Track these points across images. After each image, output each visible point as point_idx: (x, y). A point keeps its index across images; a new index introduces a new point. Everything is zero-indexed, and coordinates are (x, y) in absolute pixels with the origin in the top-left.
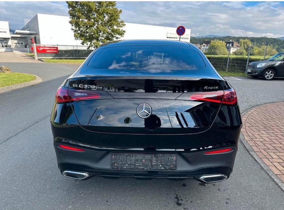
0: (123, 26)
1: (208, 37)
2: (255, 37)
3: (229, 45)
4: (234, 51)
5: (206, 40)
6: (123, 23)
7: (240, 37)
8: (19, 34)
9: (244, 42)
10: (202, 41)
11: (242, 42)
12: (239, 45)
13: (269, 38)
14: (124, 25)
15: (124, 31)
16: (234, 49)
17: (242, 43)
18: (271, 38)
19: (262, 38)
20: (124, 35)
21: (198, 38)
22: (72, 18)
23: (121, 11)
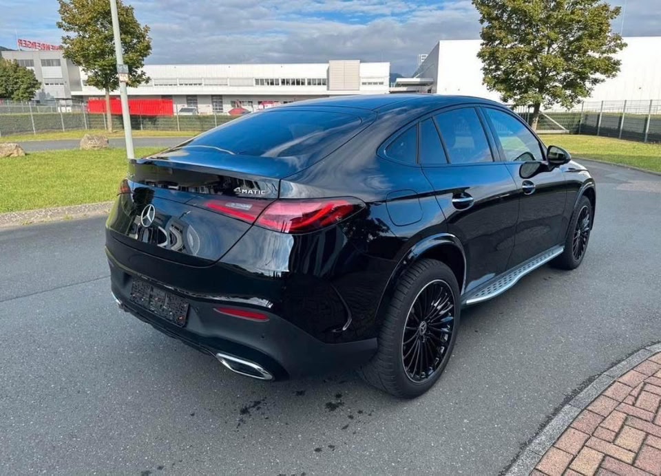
0: (617, 49)
6: (619, 42)
8: (404, 85)
14: (622, 46)
15: (617, 63)
20: (618, 73)
22: (487, 44)
23: (617, 11)
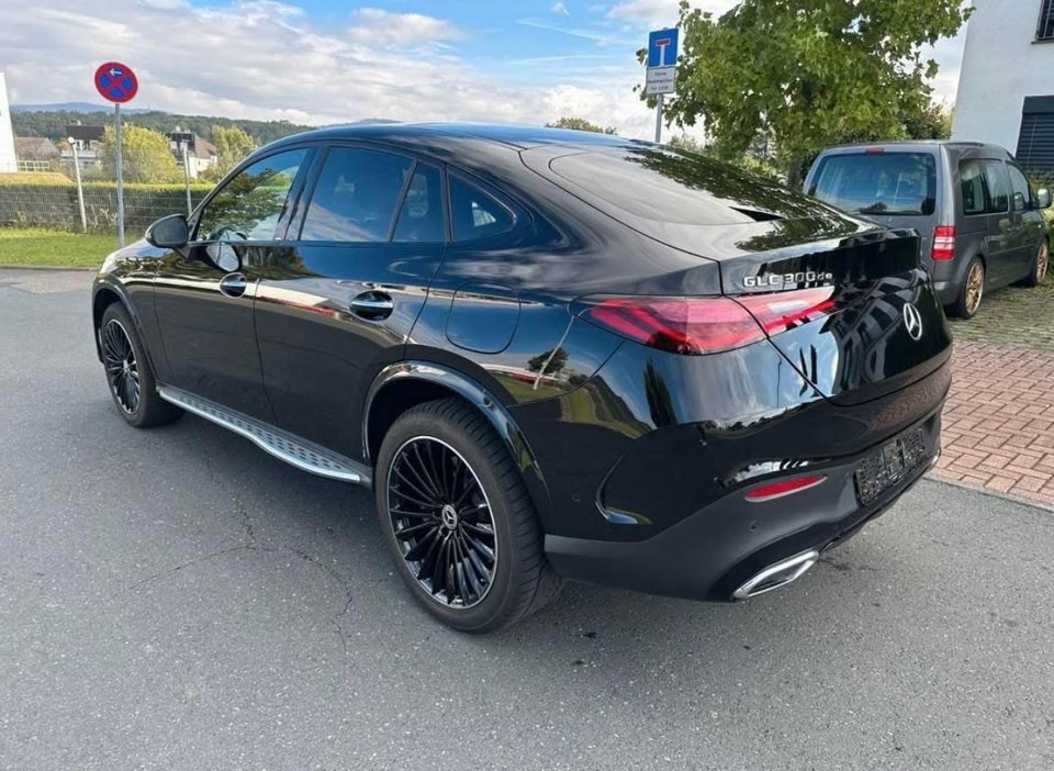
1: (68, 111)
2: (253, 120)
3: (178, 145)
4: (202, 168)
5: (79, 123)
7: (199, 117)
9: (228, 138)
10: (45, 124)
11: (223, 135)
12: (214, 149)
13: (297, 125)
16: (202, 161)
17: (224, 139)
18: (302, 124)
19: (273, 123)
21: (24, 114)
